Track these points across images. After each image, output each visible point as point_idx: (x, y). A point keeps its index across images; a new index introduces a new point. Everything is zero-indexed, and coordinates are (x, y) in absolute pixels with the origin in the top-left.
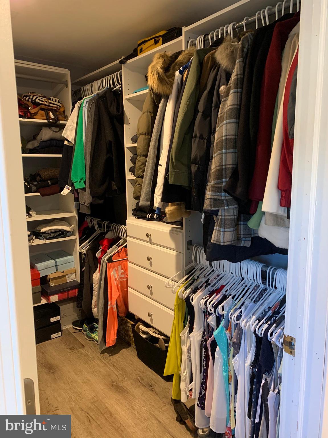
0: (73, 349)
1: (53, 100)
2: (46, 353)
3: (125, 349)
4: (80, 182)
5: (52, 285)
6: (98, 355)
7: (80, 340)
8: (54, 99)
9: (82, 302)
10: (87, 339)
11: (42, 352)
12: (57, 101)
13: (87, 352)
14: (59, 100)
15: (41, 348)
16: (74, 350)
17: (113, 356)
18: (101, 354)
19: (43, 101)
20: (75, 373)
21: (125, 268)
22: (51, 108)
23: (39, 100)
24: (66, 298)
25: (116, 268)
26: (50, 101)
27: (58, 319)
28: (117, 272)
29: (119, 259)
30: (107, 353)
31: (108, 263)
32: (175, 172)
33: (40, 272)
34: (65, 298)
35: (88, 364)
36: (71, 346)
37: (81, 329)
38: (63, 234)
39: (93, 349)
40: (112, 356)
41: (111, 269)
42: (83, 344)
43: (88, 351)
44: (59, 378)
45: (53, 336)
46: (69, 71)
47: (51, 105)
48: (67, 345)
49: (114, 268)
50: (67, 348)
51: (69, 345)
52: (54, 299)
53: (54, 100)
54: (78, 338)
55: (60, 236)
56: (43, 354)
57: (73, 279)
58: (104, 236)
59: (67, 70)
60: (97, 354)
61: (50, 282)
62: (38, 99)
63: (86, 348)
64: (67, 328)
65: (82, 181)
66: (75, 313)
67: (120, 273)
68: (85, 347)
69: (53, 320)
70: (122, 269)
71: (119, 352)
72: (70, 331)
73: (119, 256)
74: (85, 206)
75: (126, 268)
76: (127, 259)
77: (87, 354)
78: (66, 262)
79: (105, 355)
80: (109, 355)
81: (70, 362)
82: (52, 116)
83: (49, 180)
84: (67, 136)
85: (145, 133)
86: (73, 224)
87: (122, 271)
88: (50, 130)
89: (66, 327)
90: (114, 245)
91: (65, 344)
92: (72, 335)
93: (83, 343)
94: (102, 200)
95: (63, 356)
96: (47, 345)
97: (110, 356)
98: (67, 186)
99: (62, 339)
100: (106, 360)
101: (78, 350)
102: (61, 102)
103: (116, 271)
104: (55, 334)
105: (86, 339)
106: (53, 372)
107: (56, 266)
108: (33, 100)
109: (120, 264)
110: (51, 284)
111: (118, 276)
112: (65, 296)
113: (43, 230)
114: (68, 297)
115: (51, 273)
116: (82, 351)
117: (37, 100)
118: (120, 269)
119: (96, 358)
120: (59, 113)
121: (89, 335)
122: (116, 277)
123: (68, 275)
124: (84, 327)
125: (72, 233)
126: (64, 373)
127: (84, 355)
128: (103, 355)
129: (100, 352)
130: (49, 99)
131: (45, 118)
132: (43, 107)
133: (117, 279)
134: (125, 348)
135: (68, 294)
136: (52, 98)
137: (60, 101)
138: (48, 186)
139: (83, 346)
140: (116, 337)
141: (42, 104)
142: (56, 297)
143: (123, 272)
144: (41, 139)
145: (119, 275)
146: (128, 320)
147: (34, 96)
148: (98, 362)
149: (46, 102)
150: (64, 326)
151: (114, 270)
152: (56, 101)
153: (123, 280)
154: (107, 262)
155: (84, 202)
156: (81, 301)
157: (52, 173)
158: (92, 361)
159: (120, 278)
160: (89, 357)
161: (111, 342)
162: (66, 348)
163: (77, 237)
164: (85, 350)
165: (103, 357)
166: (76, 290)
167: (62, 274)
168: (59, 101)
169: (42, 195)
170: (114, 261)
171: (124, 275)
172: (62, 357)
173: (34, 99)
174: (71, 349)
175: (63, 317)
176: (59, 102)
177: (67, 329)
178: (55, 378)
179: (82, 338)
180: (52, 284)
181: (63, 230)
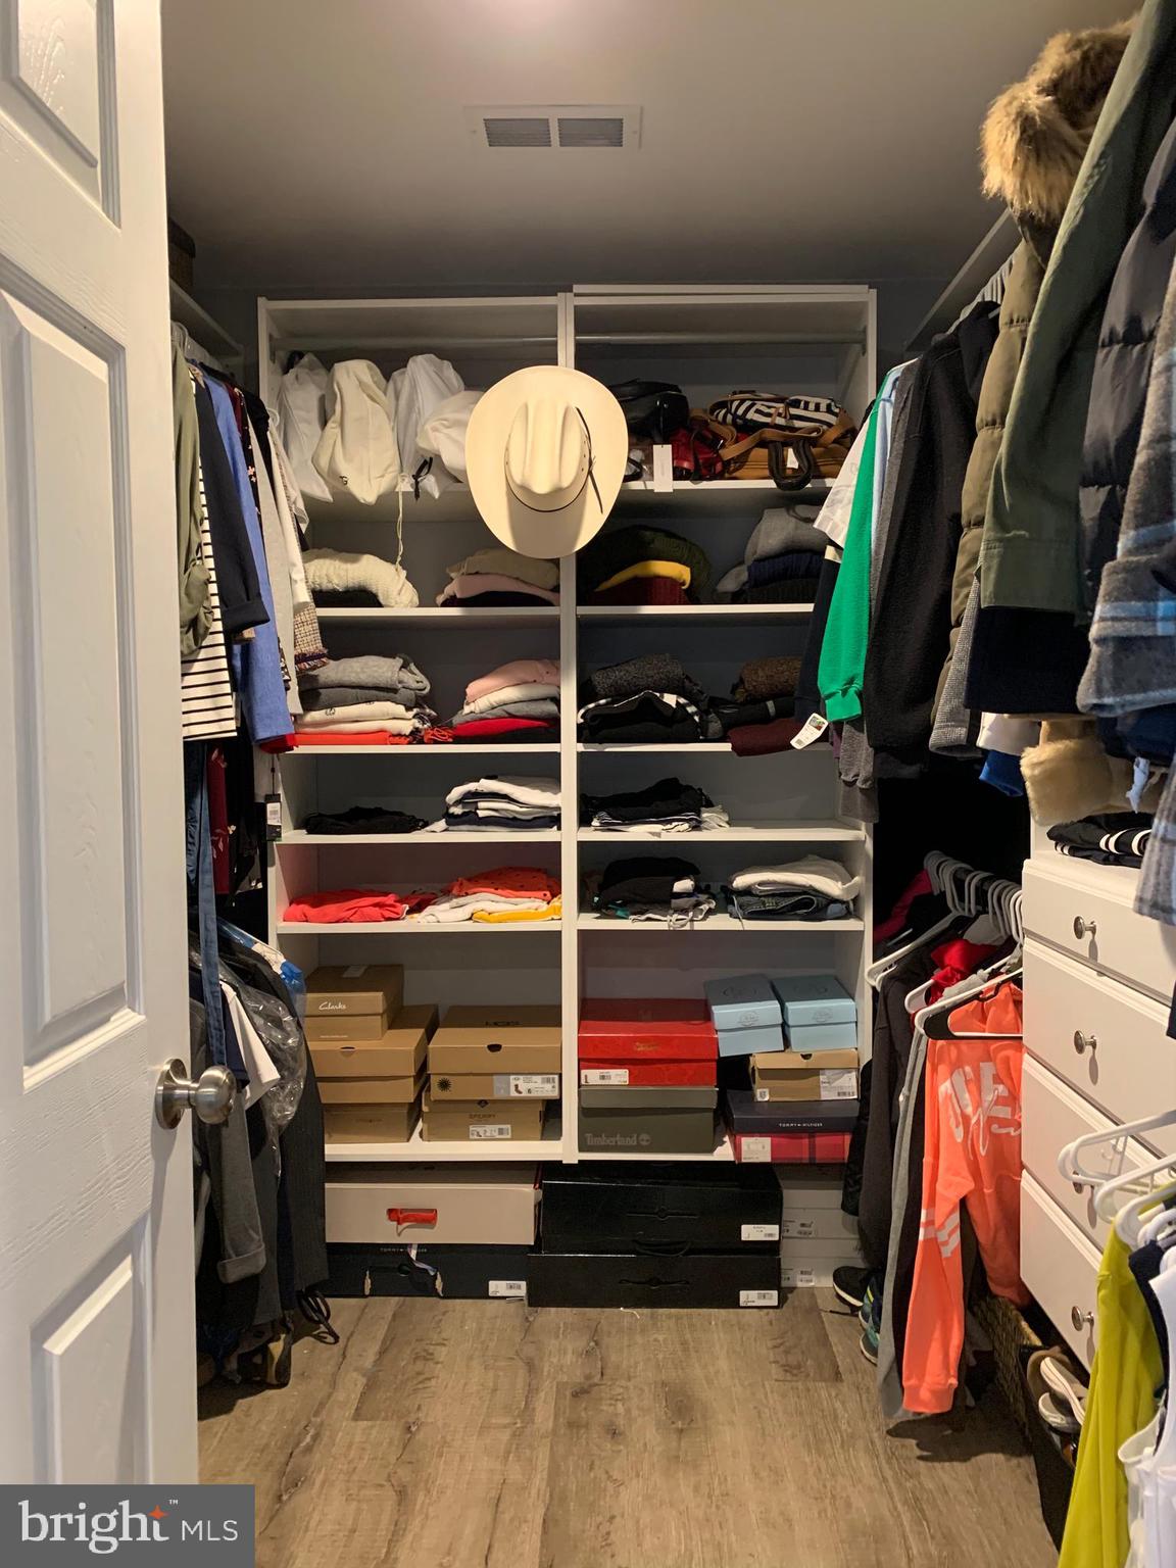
0: (795, 1372)
1: (806, 408)
2: (697, 1352)
3: (1000, 1457)
4: (845, 692)
5: (762, 1096)
6: (876, 1435)
7: (837, 1349)
8: (813, 401)
9: (859, 1190)
10: (865, 1353)
11: (684, 1343)
12: (823, 407)
13: (838, 1405)
14: (829, 401)
15: (691, 1326)
16: (795, 1378)
17: (936, 1464)
18: (889, 1432)
19: (769, 415)
20: (754, 1467)
21: (1012, 1079)
22: (796, 434)
23: (758, 411)
24: (804, 1161)
25: (968, 1069)
26: (793, 411)
27: (771, 1235)
28: (973, 1087)
29: (984, 1031)
30: (914, 1442)
31: (925, 1038)
32: (1009, 540)
33: (720, 1035)
34: (802, 1159)
35: (820, 1452)
36: (792, 1360)
37: (859, 1308)
38: (810, 904)
39: (868, 1401)
40: (930, 1464)
41: (942, 1069)
42: (841, 1369)
43: (843, 1403)
44: (689, 1458)
45: (747, 1296)
46: (874, 292)
47: (798, 424)
48: (782, 1349)
49: (957, 1065)
50: (776, 1362)
51: (787, 1352)
52: (758, 1149)
53: (812, 406)
54: (833, 1339)
55: (798, 912)
56: (686, 1350)
57: (844, 1094)
58: (963, 933)
59: (867, 286)
60: (874, 1428)
61: (754, 1082)
62: (754, 409)
63: (844, 1388)
64: (812, 1284)
65: (852, 691)
66: (853, 1236)
67: (989, 1097)
68: (842, 1381)
69: (750, 1232)
70: (997, 1079)
71: (969, 1459)
72: (819, 1301)
73: (984, 1019)
74: (858, 791)
75: (1014, 1075)
76: (1021, 1038)
77: (835, 1410)
78: (822, 1020)
79: (903, 1446)
80: (918, 1452)
81: (760, 1417)
82: (792, 462)
83: (773, 697)
84: (832, 530)
85: (990, 418)
86: (858, 874)
87: (1001, 1088)
88: (787, 517)
89: (811, 1281)
90: (980, 972)
91: (775, 1343)
92: (821, 1317)
93: (843, 1364)
94: (911, 764)
95: (746, 1383)
96: (713, 1323)
97: (921, 1458)
98: (814, 715)
99: (774, 1322)
100: (900, 1469)
101: (811, 1385)
102: (837, 410)
103: (967, 1082)
104: (757, 1292)
105: (862, 1352)
106: (681, 1431)
107: (784, 1025)
108: (739, 417)
109: (989, 1058)
110: (758, 1092)
111: (978, 1104)
112: (800, 1150)
113: (741, 881)
114: (812, 1158)
115: (764, 1053)
116: (824, 1393)
117: (751, 415)
118: (991, 1077)
119: (860, 1444)
120: (822, 449)
121: (872, 1340)
122: (969, 1110)
123: (827, 1072)
124: (866, 1300)
125: (851, 910)
126: (714, 1450)
127: (823, 1411)
128: (897, 1441)
129: (891, 1426)
130: (796, 404)
131: (767, 473)
132: (769, 434)
133: (974, 1121)
134: (1003, 1452)
135: (812, 1147)
136: (804, 398)
137: (833, 408)
138: (766, 719)
139: (837, 1376)
140: (954, 1381)
141: (766, 425)
142: (764, 1147)
143: (1006, 1094)
144: (756, 552)
145: (986, 1105)
146: (1024, 1324)
147: (743, 401)
148: (863, 1463)
149: (779, 415)
150: (802, 1273)
151: (958, 1078)
152: (817, 408)
153: (1004, 1131)
154: (923, 1031)
155: (855, 776)
156: (858, 1187)
157: (782, 672)
158: (841, 1451)
159: (991, 1120)
160: (839, 1428)
161: (925, 1394)
162: (772, 1359)
163: (865, 924)
164: (837, 1395)
165: (893, 1454)
166: (848, 1138)
167: (803, 1064)
168: (829, 406)
169: (738, 750)
170: (957, 1034)
171: (1009, 1109)
172: (742, 1385)
173: (740, 412)
174: (788, 1369)
175: (801, 1238)
176: (829, 410)
177: (812, 1288)
178: (678, 1457)
179: (844, 1342)
180: (763, 1094)
181: (811, 888)
